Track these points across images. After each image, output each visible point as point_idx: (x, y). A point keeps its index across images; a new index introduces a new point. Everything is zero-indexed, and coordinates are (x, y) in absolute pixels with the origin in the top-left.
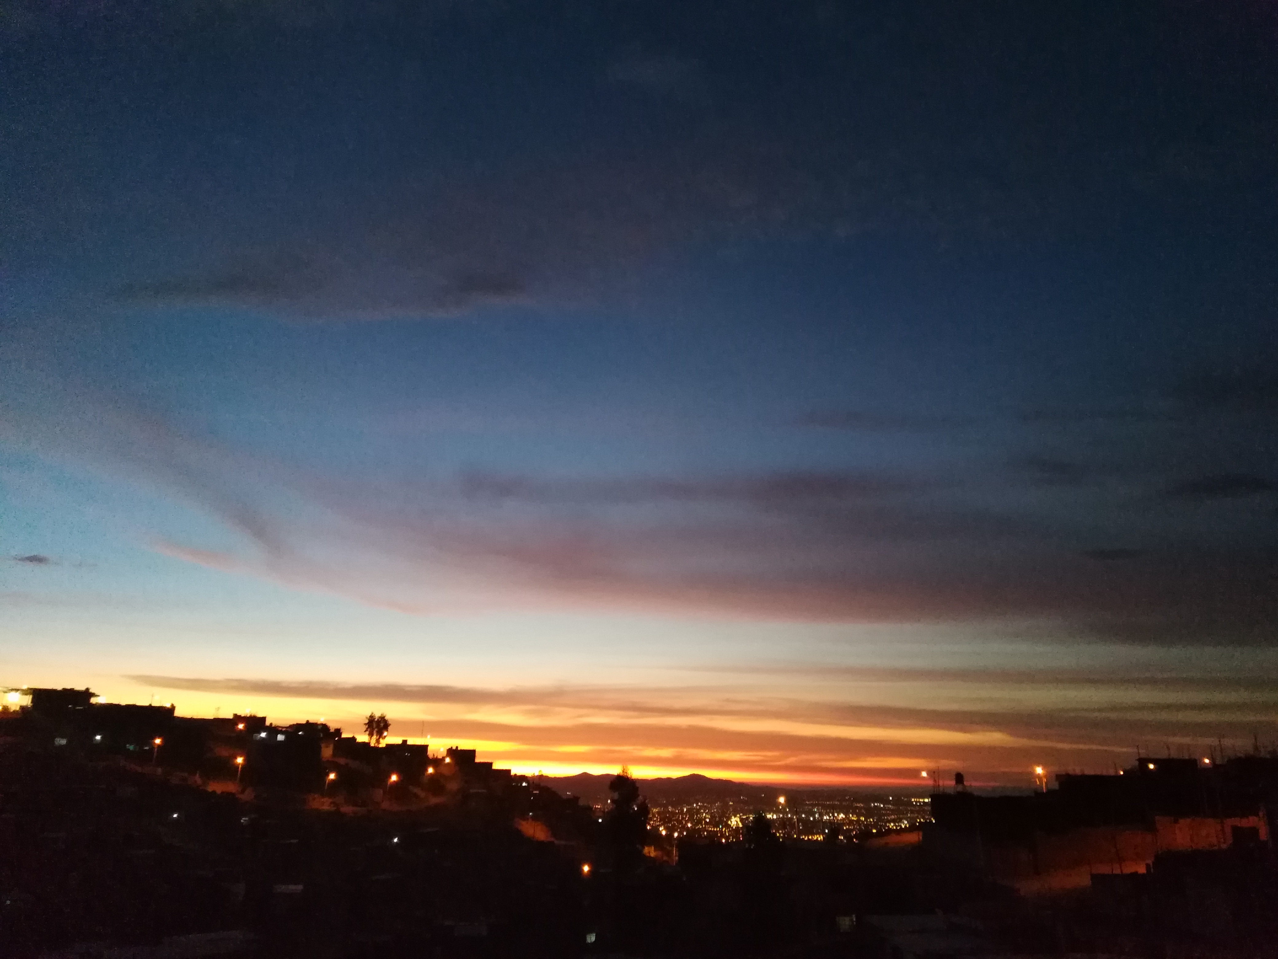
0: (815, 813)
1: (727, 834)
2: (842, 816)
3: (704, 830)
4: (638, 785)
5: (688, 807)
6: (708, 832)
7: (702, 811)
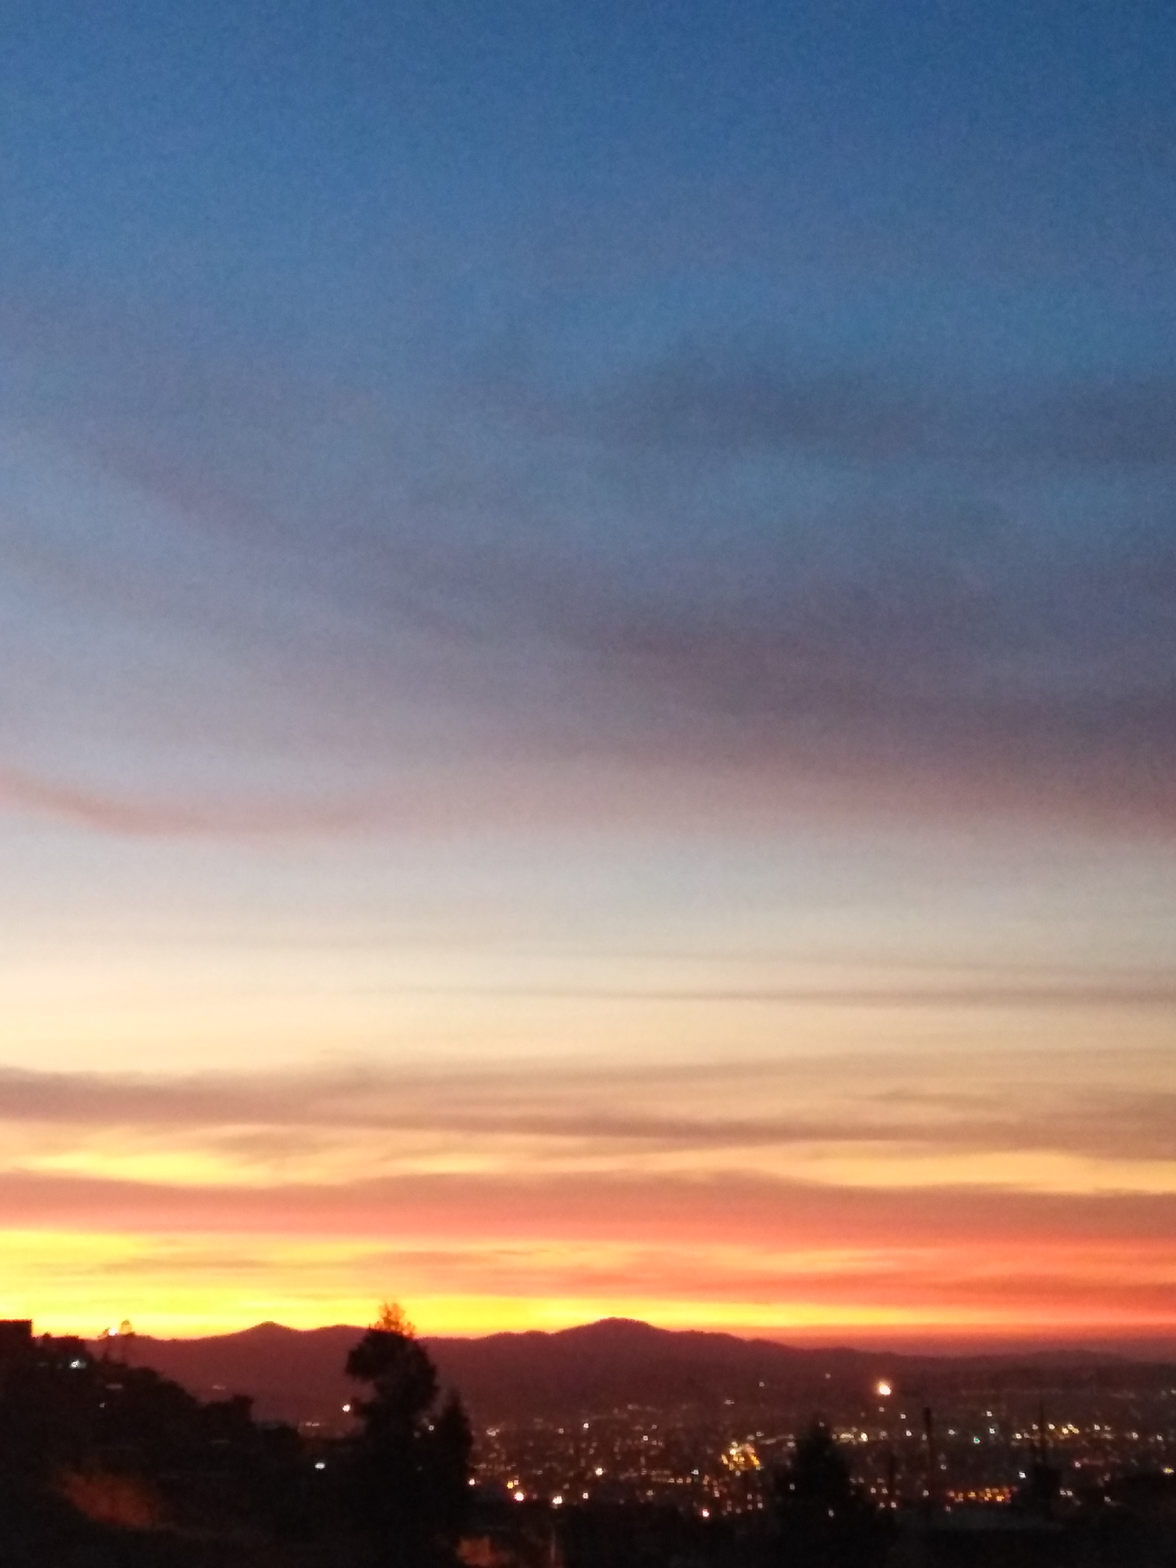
0: (988, 1422)
1: (717, 1494)
2: (1069, 1429)
3: (646, 1483)
4: (434, 1358)
5: (595, 1418)
6: (661, 1488)
7: (638, 1428)
